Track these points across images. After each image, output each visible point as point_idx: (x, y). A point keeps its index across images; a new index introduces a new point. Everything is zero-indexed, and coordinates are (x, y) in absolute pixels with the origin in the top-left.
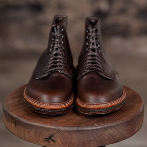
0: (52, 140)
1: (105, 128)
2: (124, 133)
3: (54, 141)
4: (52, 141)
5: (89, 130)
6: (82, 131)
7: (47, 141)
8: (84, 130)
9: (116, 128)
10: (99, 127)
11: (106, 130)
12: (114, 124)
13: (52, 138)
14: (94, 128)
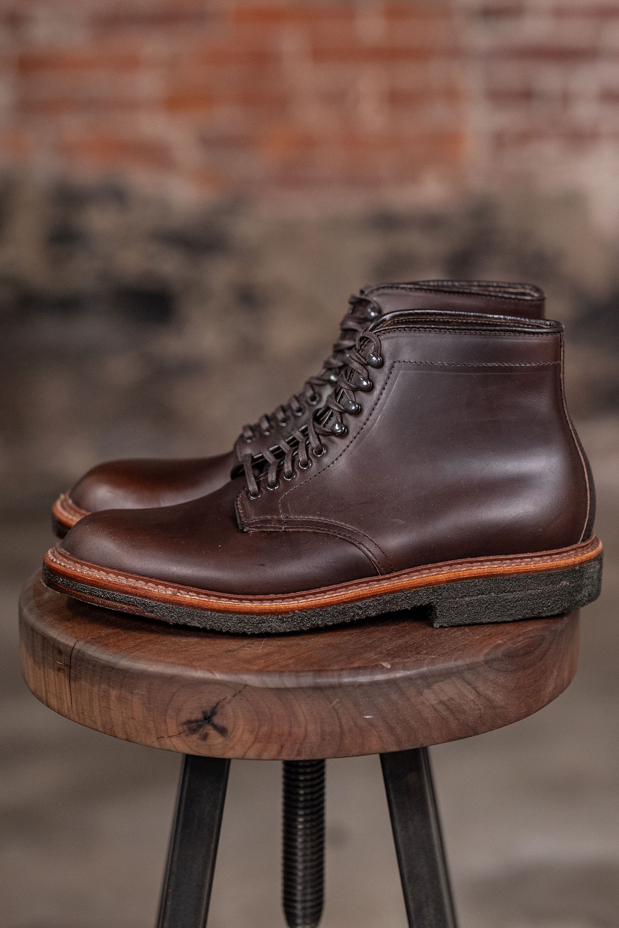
0: (216, 727)
1: (423, 676)
2: (498, 698)
3: (222, 731)
4: (212, 732)
5: (361, 685)
6: (332, 687)
7: (193, 731)
8: (341, 686)
9: (468, 676)
10: (399, 674)
11: (429, 686)
12: (459, 663)
13: (217, 720)
14: (380, 677)
